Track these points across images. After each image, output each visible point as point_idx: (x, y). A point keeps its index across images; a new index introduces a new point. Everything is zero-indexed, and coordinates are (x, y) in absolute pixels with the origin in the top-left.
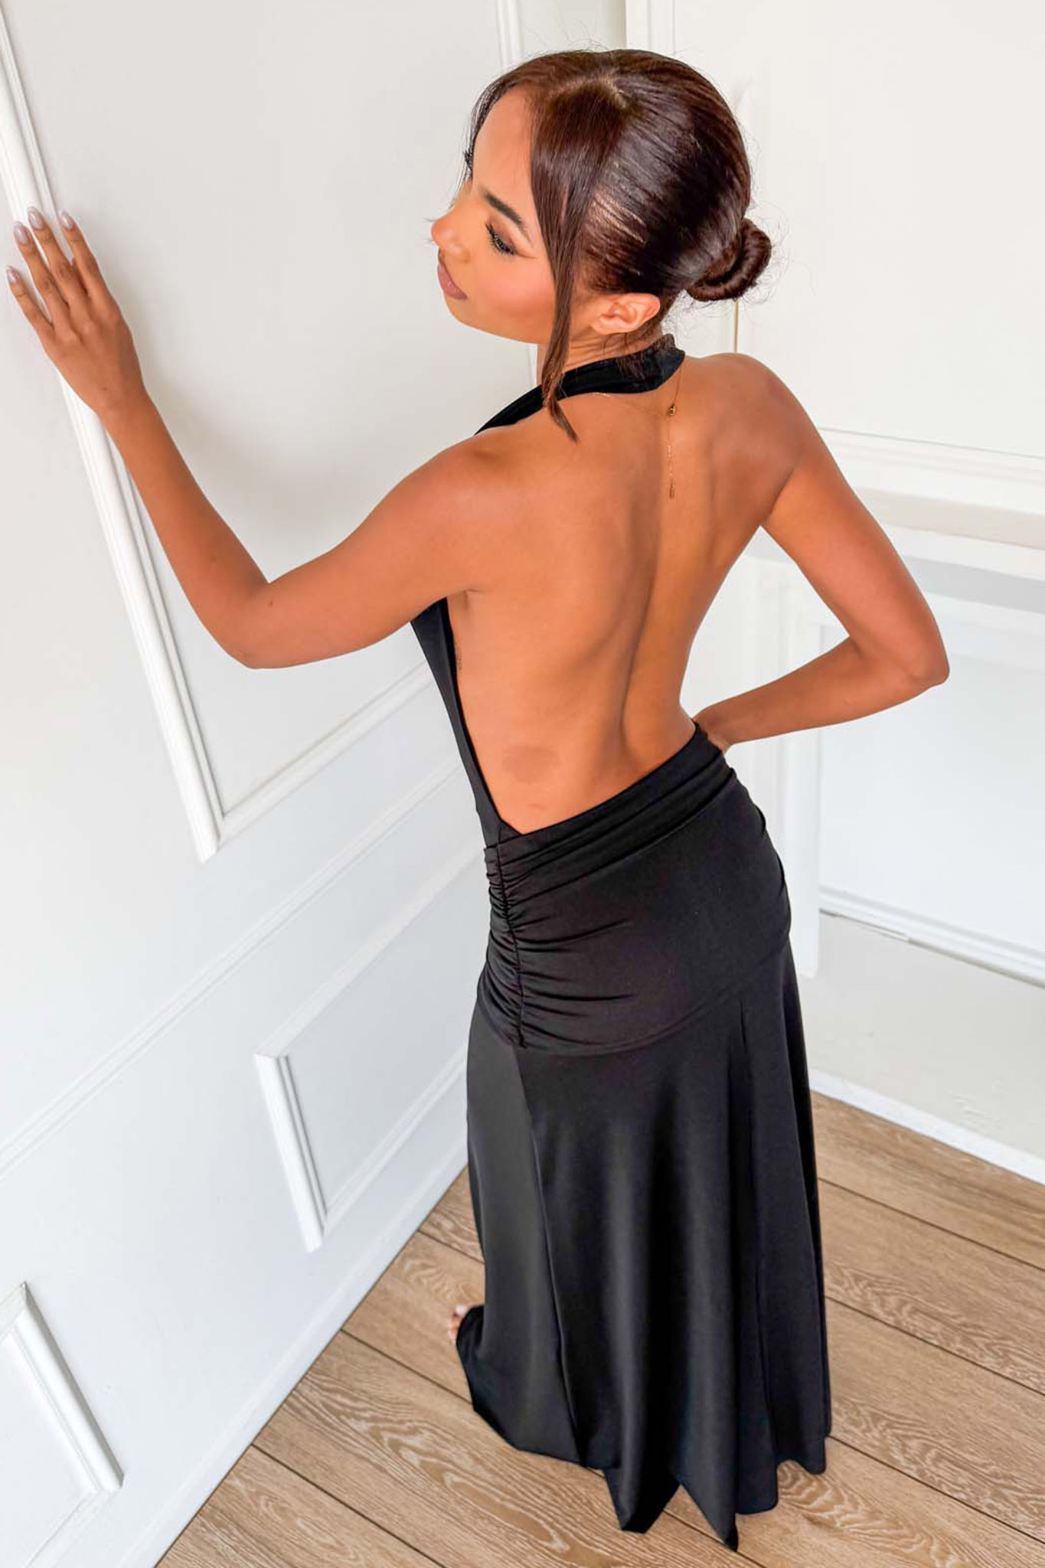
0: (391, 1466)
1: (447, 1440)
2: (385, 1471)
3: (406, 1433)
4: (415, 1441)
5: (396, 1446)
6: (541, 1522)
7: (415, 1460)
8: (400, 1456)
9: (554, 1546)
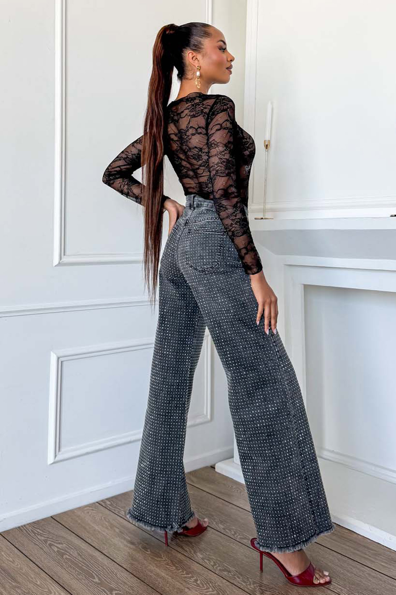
0: (46, 549)
1: (72, 548)
2: (43, 549)
3: (57, 543)
4: (59, 546)
5: (50, 545)
6: (93, 574)
7: (56, 549)
8: (51, 547)
9: (94, 580)
